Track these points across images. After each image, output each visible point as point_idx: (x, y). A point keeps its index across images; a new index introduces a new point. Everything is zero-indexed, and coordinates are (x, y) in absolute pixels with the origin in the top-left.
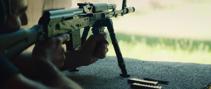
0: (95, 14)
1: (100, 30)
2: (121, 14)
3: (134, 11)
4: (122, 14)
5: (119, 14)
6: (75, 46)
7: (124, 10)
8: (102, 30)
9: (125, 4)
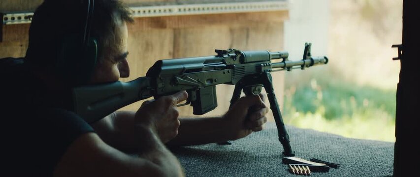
0: (244, 65)
1: (253, 88)
2: (300, 66)
3: (326, 63)
4: (303, 67)
5: (293, 67)
6: (204, 109)
7: (305, 61)
8: (257, 89)
9: (308, 52)
